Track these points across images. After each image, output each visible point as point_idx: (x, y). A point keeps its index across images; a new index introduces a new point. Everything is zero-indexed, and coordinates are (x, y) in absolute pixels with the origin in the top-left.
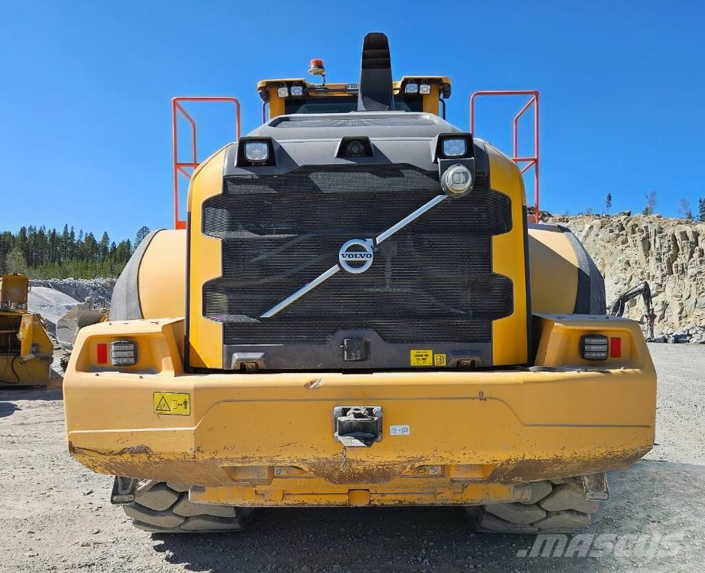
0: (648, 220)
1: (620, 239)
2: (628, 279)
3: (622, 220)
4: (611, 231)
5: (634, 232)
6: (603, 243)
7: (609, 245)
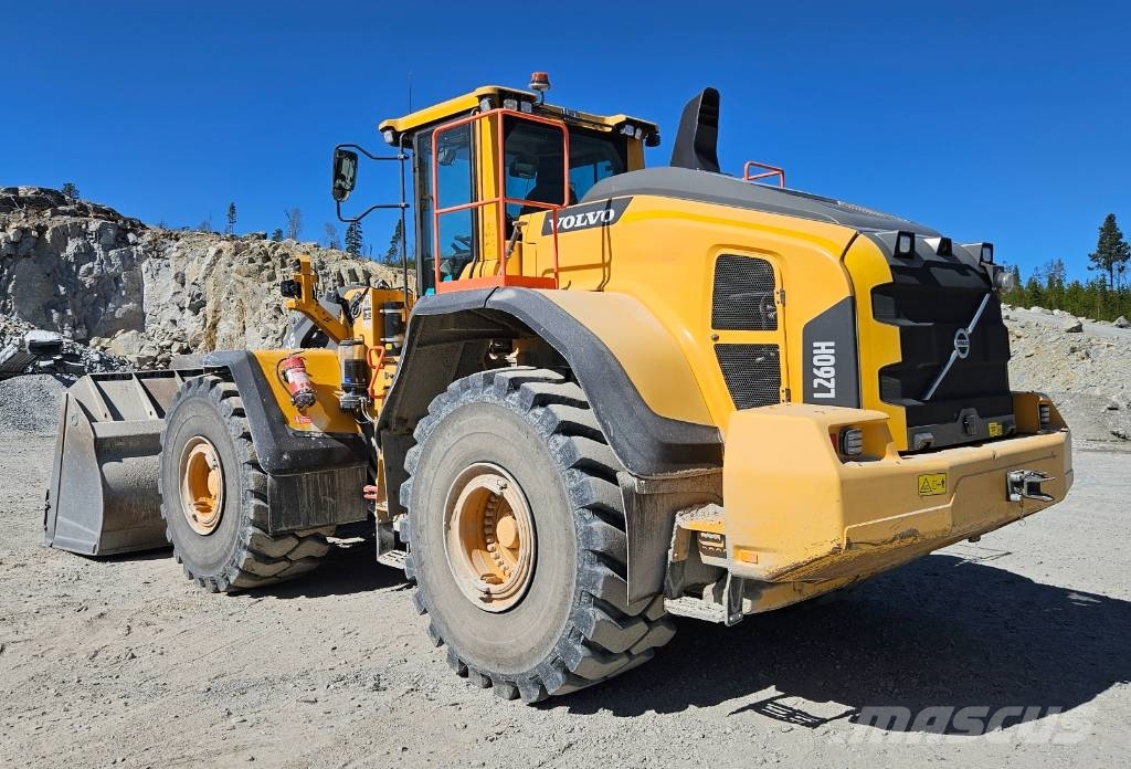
0: (303, 250)
1: (265, 273)
2: (281, 331)
3: (266, 246)
4: (251, 261)
5: (284, 265)
6: (240, 278)
7: (249, 281)
